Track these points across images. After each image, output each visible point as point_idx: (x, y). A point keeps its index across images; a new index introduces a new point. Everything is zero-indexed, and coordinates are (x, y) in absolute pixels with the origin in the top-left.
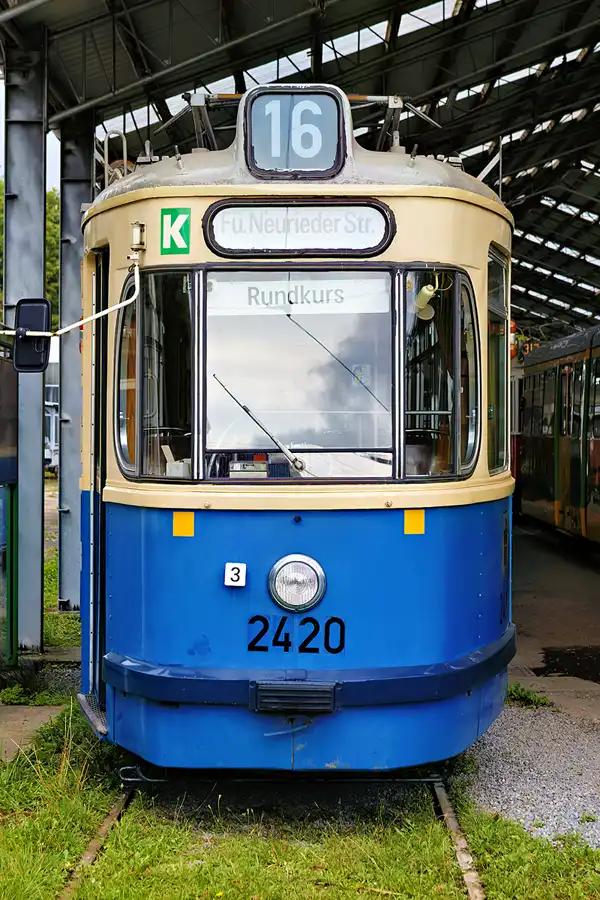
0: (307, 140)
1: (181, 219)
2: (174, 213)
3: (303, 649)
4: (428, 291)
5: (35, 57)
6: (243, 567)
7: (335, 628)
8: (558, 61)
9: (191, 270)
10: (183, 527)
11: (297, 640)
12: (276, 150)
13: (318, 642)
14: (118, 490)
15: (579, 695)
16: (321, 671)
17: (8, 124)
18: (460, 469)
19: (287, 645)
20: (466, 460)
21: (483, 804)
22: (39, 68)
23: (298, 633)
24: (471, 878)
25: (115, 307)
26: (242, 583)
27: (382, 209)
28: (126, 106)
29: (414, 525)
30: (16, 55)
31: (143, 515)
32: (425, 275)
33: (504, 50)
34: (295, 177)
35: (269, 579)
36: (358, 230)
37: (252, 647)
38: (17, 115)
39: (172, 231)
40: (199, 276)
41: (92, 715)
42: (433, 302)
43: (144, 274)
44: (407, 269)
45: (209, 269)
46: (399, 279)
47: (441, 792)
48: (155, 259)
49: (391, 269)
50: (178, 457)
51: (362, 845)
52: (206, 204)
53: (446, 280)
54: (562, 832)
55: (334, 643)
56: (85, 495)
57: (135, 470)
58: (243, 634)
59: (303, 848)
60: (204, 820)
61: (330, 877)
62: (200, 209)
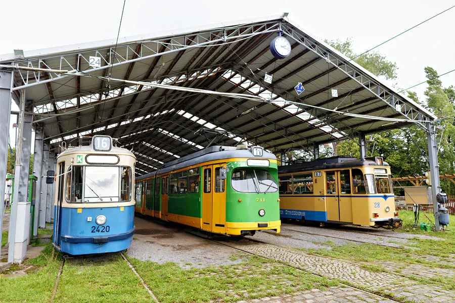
0: (104, 145)
1: (81, 157)
2: (80, 156)
3: (102, 232)
4: (125, 170)
5: (41, 128)
6: (91, 218)
7: (108, 227)
8: (132, 135)
9: (83, 166)
10: (80, 211)
11: (100, 230)
12: (99, 146)
13: (105, 230)
14: (65, 204)
15: (141, 237)
16: (105, 235)
17: (35, 139)
18: (129, 200)
19: (99, 231)
20: (130, 198)
21: (131, 257)
22: (42, 130)
23: (101, 229)
24: (133, 269)
25: (66, 173)
26: (91, 220)
27: (117, 157)
28: (57, 138)
29: (122, 209)
30: (38, 127)
31: (70, 210)
32: (124, 168)
33: (124, 132)
34: (102, 151)
35: (96, 220)
36: (113, 160)
37: (92, 232)
38: (37, 138)
39: (79, 159)
40: (84, 167)
41: (57, 247)
42: (125, 172)
43: (73, 167)
44: (122, 167)
45: (86, 166)
46: (120, 168)
47: (122, 255)
48: (76, 164)
49: (119, 166)
50: (79, 198)
51: (113, 265)
52: (86, 155)
53: (127, 168)
54: (146, 260)
55: (107, 230)
56: (55, 206)
57: (70, 201)
58: (91, 230)
59: (102, 267)
60: (81, 264)
61: (108, 272)
62: (85, 155)
